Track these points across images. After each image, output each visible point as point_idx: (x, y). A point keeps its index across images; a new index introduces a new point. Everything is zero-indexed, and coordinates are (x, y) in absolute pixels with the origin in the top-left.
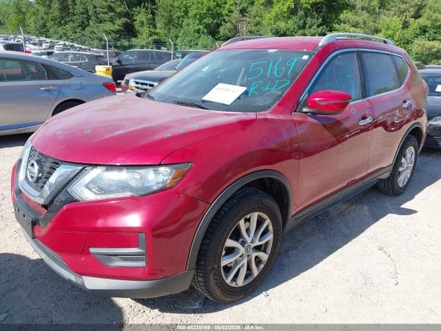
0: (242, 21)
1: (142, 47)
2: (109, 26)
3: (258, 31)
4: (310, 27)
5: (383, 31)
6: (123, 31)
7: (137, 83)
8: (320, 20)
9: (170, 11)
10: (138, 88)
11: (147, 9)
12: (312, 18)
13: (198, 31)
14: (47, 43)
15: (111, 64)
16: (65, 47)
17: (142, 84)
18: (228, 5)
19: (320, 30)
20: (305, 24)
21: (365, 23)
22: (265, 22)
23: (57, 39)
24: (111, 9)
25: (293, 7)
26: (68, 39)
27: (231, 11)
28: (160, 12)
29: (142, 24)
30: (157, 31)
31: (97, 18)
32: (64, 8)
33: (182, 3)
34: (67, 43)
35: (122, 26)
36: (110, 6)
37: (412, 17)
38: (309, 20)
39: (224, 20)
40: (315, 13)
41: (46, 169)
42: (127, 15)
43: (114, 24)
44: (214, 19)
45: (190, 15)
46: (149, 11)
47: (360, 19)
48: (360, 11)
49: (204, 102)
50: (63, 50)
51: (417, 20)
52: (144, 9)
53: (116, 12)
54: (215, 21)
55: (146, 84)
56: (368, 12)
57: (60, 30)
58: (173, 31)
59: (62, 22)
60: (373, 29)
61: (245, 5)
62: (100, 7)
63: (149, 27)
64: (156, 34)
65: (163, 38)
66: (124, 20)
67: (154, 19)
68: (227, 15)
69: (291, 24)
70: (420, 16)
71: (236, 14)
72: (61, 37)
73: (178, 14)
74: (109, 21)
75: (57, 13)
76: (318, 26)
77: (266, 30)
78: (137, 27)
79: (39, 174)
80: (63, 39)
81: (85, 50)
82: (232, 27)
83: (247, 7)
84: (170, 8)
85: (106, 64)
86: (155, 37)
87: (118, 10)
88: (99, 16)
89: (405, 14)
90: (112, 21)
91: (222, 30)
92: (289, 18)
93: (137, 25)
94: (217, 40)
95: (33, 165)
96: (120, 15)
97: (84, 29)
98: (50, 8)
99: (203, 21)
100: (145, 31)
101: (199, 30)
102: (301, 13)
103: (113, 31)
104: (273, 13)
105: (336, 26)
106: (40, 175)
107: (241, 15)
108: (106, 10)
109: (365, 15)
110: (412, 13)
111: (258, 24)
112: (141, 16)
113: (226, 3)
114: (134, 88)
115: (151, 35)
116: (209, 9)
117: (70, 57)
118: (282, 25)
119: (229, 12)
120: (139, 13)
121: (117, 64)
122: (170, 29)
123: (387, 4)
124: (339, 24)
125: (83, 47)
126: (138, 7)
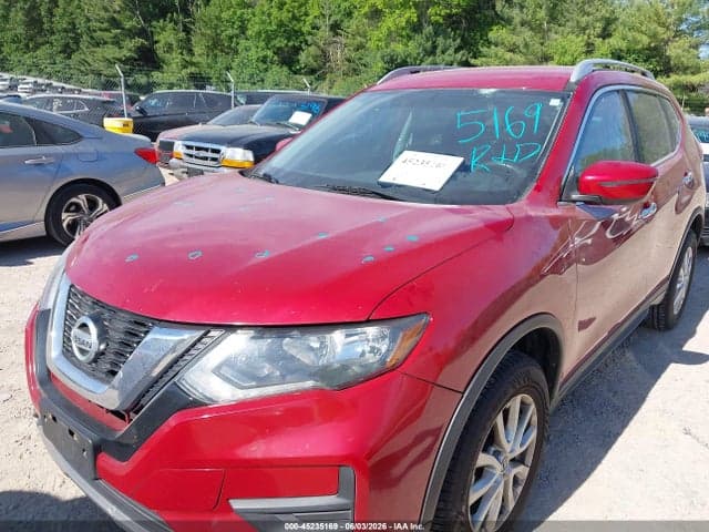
0: (335, 42)
1: (171, 86)
2: (111, 52)
3: (360, 59)
4: (443, 52)
5: (556, 58)
6: (135, 60)
7: (189, 147)
8: (459, 41)
9: (216, 27)
10: (191, 156)
11: (176, 24)
12: (445, 39)
13: (264, 59)
14: (5, 80)
15: (129, 116)
16: (37, 88)
17: (198, 149)
18: (311, 17)
19: (459, 56)
20: (435, 47)
21: (526, 45)
22: (371, 45)
23: (23, 74)
24: (115, 23)
25: (415, 20)
26: (41, 73)
27: (315, 27)
28: (199, 28)
29: (170, 48)
30: (194, 60)
31: (92, 38)
32: (34, 22)
33: (235, 13)
34: (40, 81)
35: (135, 52)
36: (114, 19)
37: (599, 37)
38: (440, 40)
39: (306, 42)
40: (450, 30)
41: (117, 336)
42: (142, 33)
43: (120, 48)
44: (289, 39)
45: (249, 33)
46: (180, 26)
47: (518, 40)
48: (519, 26)
49: (385, 185)
50: (35, 92)
51: (607, 41)
52: (172, 24)
53: (123, 29)
54: (291, 44)
55: (207, 150)
56: (532, 29)
57: (27, 59)
58: (222, 60)
59: (31, 46)
60: (539, 55)
61: (338, 17)
62: (96, 20)
63: (181, 53)
64: (193, 64)
65: (206, 71)
66: (139, 41)
67: (189, 40)
68: (310, 34)
69: (413, 48)
70: (610, 35)
71: (324, 33)
72: (30, 71)
73: (230, 32)
74: (113, 44)
75: (20, 30)
76: (457, 51)
77: (375, 57)
78: (160, 53)
79: (100, 344)
80: (33, 73)
81: (72, 91)
82: (319, 53)
83: (342, 21)
84: (215, 22)
85: (122, 115)
86: (193, 69)
87: (128, 25)
88: (94, 35)
89: (587, 32)
90: (117, 43)
91: (302, 57)
92: (410, 38)
93: (160, 49)
94: (295, 73)
95: (84, 326)
96: (131, 34)
97: (69, 57)
98: (7, 21)
99: (272, 44)
100: (175, 59)
101: (265, 57)
102: (428, 29)
103: (120, 60)
104: (384, 30)
105: (484, 50)
106: (102, 347)
107: (331, 33)
108: (105, 25)
109: (527, 34)
110: (599, 30)
111: (360, 47)
112: (166, 35)
113: (306, 14)
114: (183, 157)
115: (185, 67)
116: (281, 24)
117: (56, 104)
118: (399, 48)
119: (313, 28)
120: (163, 29)
121: (138, 115)
122: (216, 56)
123: (559, 16)
124: (489, 47)
125: (67, 86)
126: (161, 21)
